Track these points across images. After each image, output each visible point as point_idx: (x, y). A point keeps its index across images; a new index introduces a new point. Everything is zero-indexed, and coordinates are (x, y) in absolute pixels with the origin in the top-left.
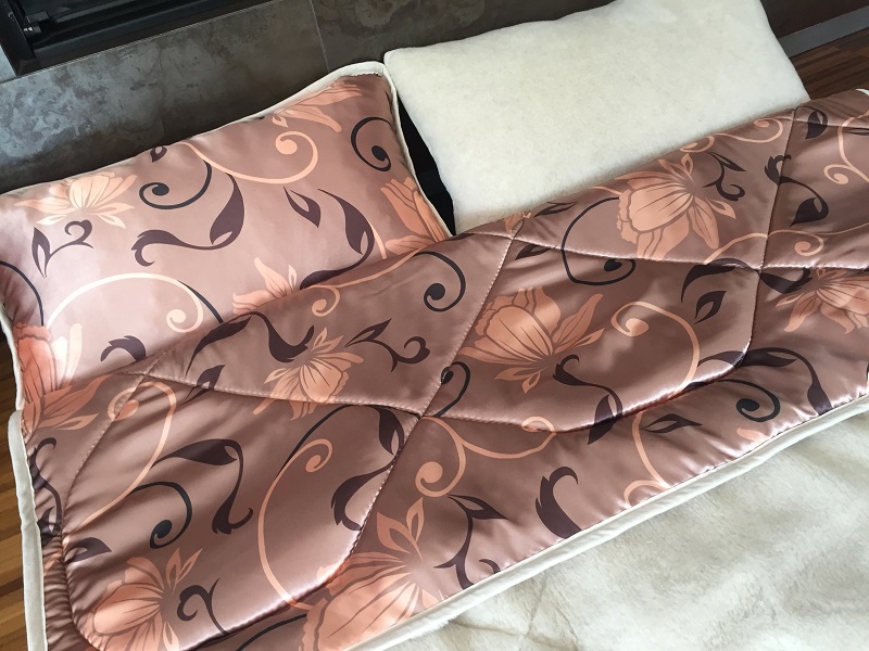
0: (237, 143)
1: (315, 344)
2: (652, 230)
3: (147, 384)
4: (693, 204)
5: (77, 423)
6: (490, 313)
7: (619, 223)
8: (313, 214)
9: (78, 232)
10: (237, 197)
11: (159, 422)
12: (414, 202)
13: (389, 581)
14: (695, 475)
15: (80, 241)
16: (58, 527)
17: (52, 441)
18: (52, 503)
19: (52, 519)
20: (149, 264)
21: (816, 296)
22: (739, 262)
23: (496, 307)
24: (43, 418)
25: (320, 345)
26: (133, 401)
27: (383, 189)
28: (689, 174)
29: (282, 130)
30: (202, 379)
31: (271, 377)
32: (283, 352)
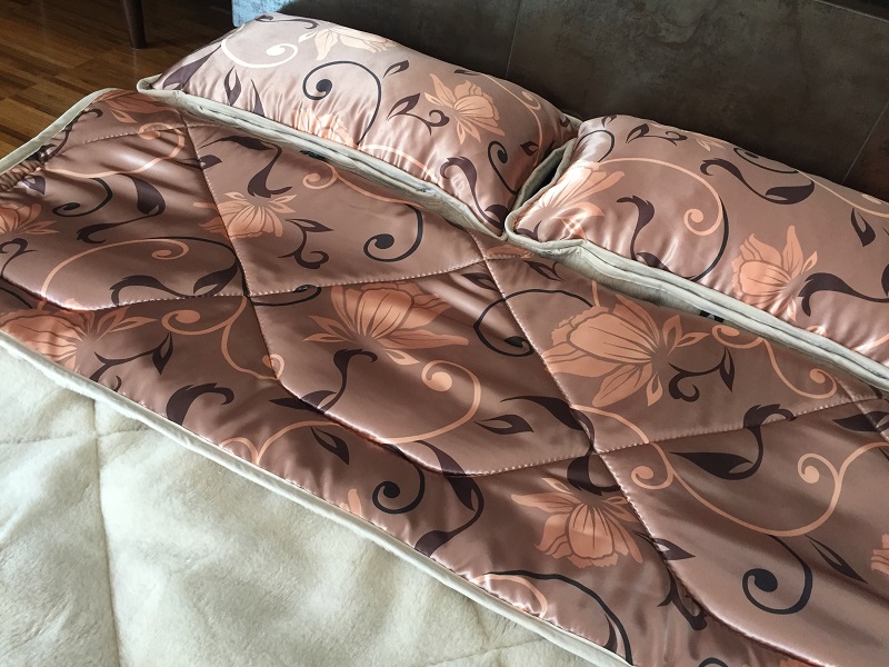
1: (275, 200)
2: (578, 349)
3: (178, 131)
4: (639, 367)
5: (123, 117)
6: (394, 286)
7: (564, 322)
11: (151, 157)
13: (71, 334)
14: (282, 476)
16: (47, 158)
17: (100, 113)
18: (58, 144)
19: (49, 152)
21: (575, 506)
22: (592, 431)
23: (401, 287)
24: (115, 100)
25: (278, 203)
26: (159, 133)
28: (675, 345)
30: (204, 159)
31: (231, 195)
32: (258, 187)
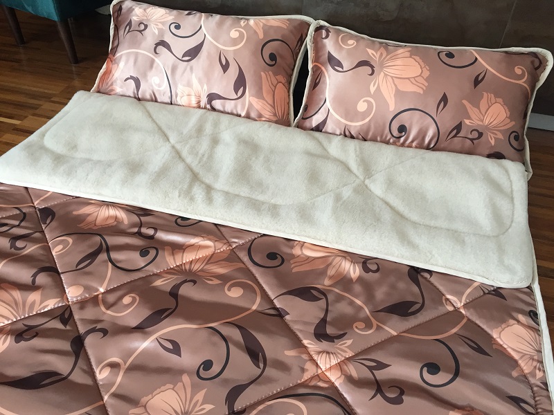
0: (220, 24)
8: (225, 68)
9: (142, 27)
10: (201, 45)
12: (275, 87)
15: (140, 31)
20: (156, 53)
27: (262, 73)
29: (241, 27)
